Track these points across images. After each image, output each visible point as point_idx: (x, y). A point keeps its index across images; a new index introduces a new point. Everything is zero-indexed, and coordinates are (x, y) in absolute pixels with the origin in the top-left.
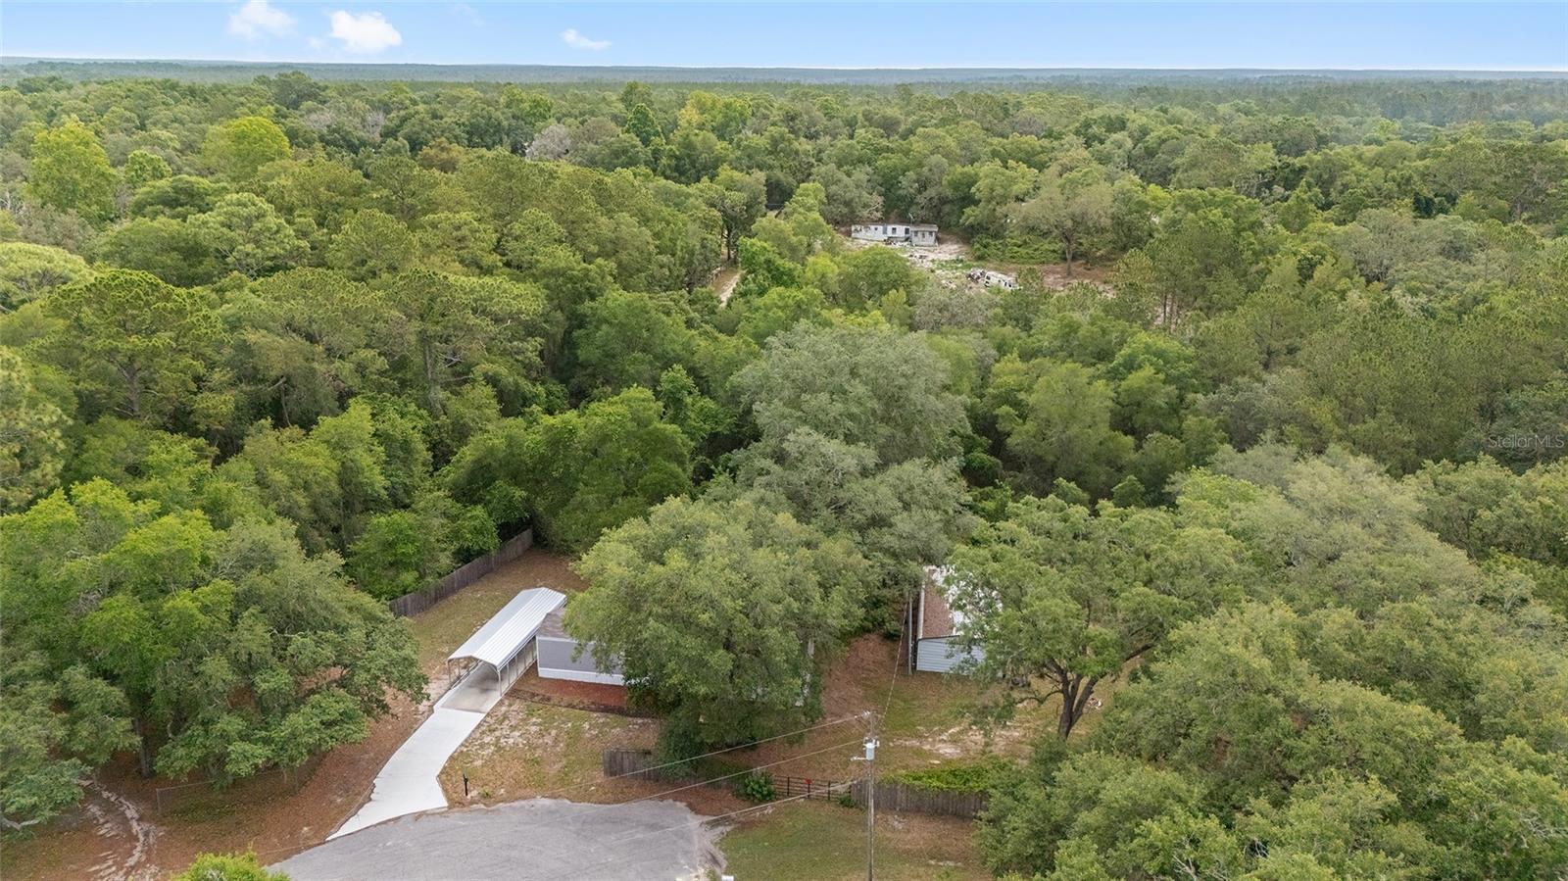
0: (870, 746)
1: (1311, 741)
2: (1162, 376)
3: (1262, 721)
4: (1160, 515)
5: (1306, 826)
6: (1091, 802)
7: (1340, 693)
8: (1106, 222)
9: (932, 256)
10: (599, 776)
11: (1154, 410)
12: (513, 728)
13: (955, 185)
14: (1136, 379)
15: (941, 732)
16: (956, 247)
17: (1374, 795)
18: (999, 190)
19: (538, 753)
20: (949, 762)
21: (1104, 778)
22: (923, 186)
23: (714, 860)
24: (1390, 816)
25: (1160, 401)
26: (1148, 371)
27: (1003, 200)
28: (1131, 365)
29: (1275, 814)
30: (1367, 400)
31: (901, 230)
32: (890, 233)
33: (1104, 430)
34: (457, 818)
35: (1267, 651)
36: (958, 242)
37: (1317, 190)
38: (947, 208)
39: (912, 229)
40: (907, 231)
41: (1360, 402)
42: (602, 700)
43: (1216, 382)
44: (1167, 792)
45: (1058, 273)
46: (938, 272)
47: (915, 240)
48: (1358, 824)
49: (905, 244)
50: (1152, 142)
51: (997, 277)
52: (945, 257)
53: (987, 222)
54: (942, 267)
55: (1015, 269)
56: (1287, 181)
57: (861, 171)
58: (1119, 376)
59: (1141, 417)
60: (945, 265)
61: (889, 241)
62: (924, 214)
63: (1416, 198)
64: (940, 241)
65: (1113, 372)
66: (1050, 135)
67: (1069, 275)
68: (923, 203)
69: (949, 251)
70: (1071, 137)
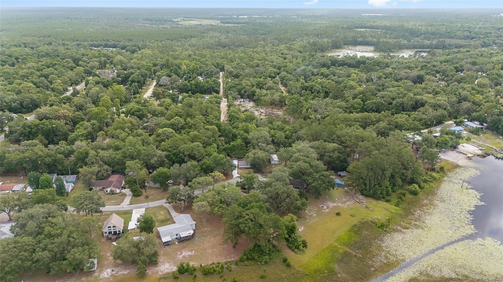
4: (291, 148)
8: (278, 100)
9: (249, 105)
11: (289, 136)
12: (241, 171)
13: (252, 92)
14: (287, 132)
18: (260, 95)
19: (244, 172)
22: (245, 92)
23: (262, 176)
25: (290, 135)
26: (288, 132)
27: (261, 96)
28: (286, 131)
31: (242, 100)
33: (284, 139)
36: (252, 102)
37: (310, 91)
38: (250, 96)
39: (245, 100)
42: (247, 168)
43: (296, 132)
45: (271, 108)
47: (245, 102)
50: (283, 76)
51: (262, 110)
52: (251, 105)
53: (258, 99)
54: (251, 108)
55: (264, 108)
56: (306, 88)
57: (234, 89)
58: (285, 132)
59: (288, 137)
60: (252, 107)
61: (240, 102)
62: (246, 97)
63: (325, 92)
64: (249, 102)
65: (284, 132)
66: (264, 76)
67: (273, 108)
68: (246, 95)
69: (252, 104)
70: (269, 78)
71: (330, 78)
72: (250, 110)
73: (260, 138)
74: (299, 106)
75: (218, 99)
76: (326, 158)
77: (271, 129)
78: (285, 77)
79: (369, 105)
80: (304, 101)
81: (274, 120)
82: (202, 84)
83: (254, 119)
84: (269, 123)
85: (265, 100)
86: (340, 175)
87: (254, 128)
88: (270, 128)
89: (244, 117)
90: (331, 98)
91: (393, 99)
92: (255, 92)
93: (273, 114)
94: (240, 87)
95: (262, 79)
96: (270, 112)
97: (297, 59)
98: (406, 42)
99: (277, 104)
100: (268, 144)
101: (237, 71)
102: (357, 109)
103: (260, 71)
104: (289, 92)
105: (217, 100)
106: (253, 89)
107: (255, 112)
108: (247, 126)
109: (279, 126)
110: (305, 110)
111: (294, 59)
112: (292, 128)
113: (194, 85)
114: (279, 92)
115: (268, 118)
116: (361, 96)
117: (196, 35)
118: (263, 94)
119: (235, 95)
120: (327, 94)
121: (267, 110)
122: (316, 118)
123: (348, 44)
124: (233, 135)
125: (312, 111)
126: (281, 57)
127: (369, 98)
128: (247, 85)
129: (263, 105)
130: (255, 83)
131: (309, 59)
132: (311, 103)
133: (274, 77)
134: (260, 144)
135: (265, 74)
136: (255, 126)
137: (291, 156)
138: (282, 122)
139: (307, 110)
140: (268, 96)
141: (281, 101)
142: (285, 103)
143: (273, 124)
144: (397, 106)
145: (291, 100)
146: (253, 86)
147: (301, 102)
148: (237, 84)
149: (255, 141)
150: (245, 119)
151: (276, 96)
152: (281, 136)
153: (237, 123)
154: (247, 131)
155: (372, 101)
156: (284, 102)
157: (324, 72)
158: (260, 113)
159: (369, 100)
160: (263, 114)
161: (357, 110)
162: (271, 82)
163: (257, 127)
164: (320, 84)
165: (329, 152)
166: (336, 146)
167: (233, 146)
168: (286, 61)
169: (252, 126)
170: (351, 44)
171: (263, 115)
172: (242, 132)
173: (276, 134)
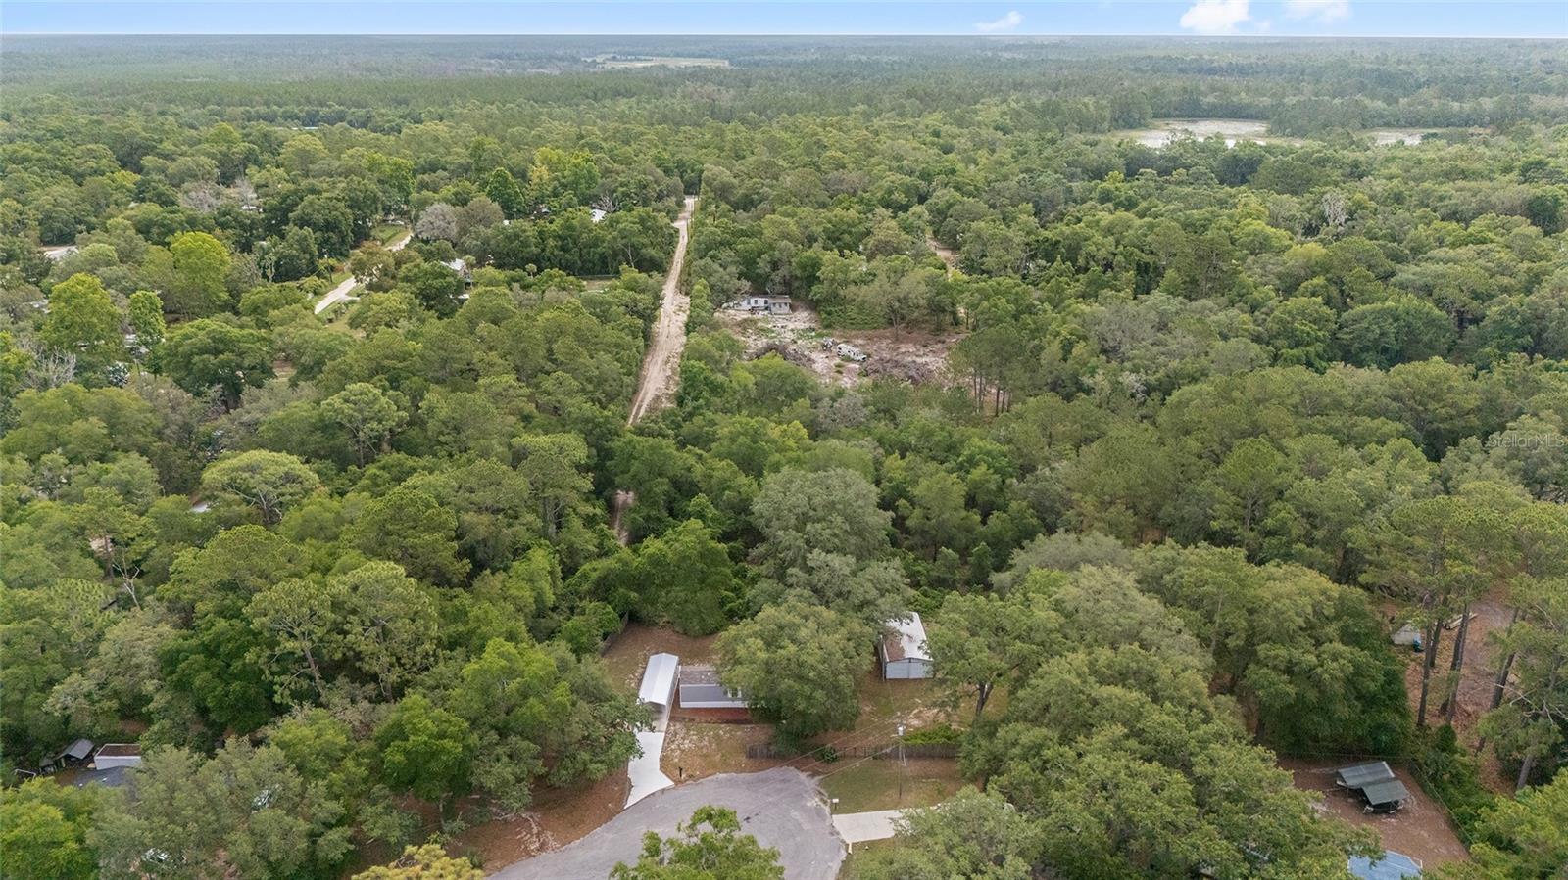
0: (900, 729)
1: (1097, 711)
2: (991, 471)
3: (1079, 705)
5: (1098, 745)
6: (1015, 744)
7: (1106, 691)
8: (923, 302)
9: (791, 326)
10: (744, 759)
12: (683, 739)
13: (803, 267)
14: (978, 473)
15: (909, 713)
16: (805, 314)
17: (1120, 730)
18: (840, 276)
19: (704, 751)
20: (918, 729)
21: (1019, 734)
22: (775, 266)
23: (820, 793)
24: (1127, 737)
26: (983, 468)
27: (845, 283)
28: (972, 462)
29: (1086, 741)
30: (1111, 496)
31: (761, 301)
32: (753, 304)
33: (962, 512)
34: (681, 790)
35: (1079, 676)
36: (806, 310)
37: (1069, 263)
38: (796, 284)
39: (771, 301)
40: (766, 302)
41: (1107, 498)
42: (733, 717)
43: (1026, 470)
44: (1046, 738)
45: (888, 337)
46: (799, 342)
47: (773, 309)
48: (1115, 742)
49: (766, 313)
50: (942, 204)
51: (846, 349)
52: (801, 326)
53: (833, 299)
54: (800, 336)
55: (857, 337)
56: (1047, 251)
57: (726, 254)
58: (964, 468)
59: (981, 498)
60: (802, 334)
61: (752, 310)
62: (778, 288)
63: (1138, 265)
64: (793, 308)
65: (961, 467)
66: (861, 201)
67: (897, 339)
68: (778, 279)
69: (802, 319)
70: (881, 211)
71: (1148, 209)
72: (794, 347)
73: (821, 513)
74: (1025, 326)
75: (638, 297)
76: (1269, 682)
77: (887, 446)
78: (951, 205)
79: (1365, 324)
80: (1046, 306)
81: (903, 394)
82: (591, 231)
83: (800, 392)
84: (874, 416)
85: (864, 302)
86: (1359, 796)
87: (799, 440)
88: (880, 441)
89: (751, 380)
90: (1172, 292)
91: (1484, 297)
92: (816, 265)
93: (897, 364)
94: (752, 243)
95: (852, 213)
96: (886, 355)
97: (993, 151)
98: (1380, 104)
99: (916, 321)
100: (863, 555)
101: (750, 183)
102: (1309, 344)
103: (844, 187)
104: (970, 267)
105: (635, 300)
106: (809, 253)
107: (814, 356)
108: (755, 436)
109: (931, 433)
110: (1055, 348)
111: (983, 152)
112: (1006, 449)
113: (554, 237)
114: (930, 265)
115: (876, 386)
116: (1319, 281)
117: (634, 90)
118: (852, 275)
119: (727, 277)
120: (1147, 277)
121: (870, 349)
122: (1117, 387)
123: (1167, 116)
124: (676, 483)
125: (1093, 354)
126: (933, 144)
127: (1362, 293)
128: (786, 236)
129: (853, 324)
130: (820, 229)
131: (1040, 152)
132: (1083, 313)
133: (905, 208)
134: (816, 557)
135: (867, 195)
136: (804, 432)
137: (1024, 669)
138: (947, 407)
139: (1067, 348)
140: (877, 283)
141: (936, 308)
142: (954, 314)
143: (901, 417)
144: (1508, 329)
145: (987, 298)
146: (811, 239)
147: (1030, 310)
148: (743, 233)
149: (787, 537)
150: (754, 393)
151: (916, 283)
152: (944, 493)
153: (709, 415)
154: (752, 464)
155: (1378, 305)
156: (949, 309)
157: (1113, 188)
158: (838, 361)
159: (1364, 304)
160: (851, 365)
161: (1311, 349)
162: (893, 223)
163: (814, 437)
164: (1109, 231)
165: (1289, 639)
166: (1323, 593)
167: (657, 561)
168: (950, 156)
169: (783, 431)
170: (1177, 116)
171: (849, 371)
172: (723, 468)
173: (915, 482)
